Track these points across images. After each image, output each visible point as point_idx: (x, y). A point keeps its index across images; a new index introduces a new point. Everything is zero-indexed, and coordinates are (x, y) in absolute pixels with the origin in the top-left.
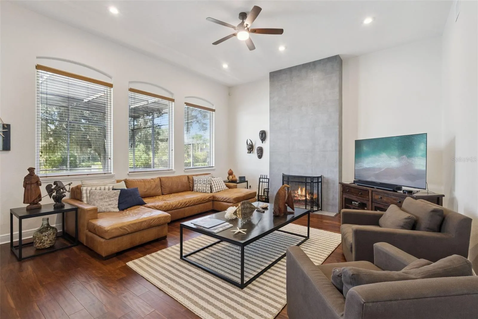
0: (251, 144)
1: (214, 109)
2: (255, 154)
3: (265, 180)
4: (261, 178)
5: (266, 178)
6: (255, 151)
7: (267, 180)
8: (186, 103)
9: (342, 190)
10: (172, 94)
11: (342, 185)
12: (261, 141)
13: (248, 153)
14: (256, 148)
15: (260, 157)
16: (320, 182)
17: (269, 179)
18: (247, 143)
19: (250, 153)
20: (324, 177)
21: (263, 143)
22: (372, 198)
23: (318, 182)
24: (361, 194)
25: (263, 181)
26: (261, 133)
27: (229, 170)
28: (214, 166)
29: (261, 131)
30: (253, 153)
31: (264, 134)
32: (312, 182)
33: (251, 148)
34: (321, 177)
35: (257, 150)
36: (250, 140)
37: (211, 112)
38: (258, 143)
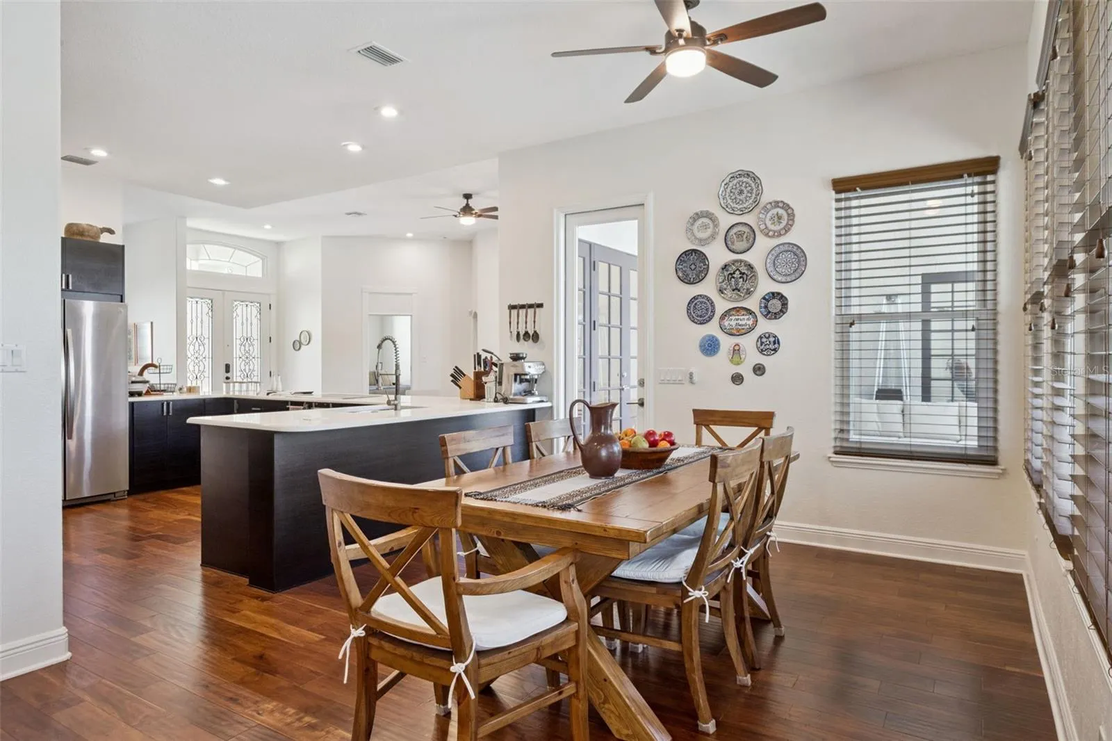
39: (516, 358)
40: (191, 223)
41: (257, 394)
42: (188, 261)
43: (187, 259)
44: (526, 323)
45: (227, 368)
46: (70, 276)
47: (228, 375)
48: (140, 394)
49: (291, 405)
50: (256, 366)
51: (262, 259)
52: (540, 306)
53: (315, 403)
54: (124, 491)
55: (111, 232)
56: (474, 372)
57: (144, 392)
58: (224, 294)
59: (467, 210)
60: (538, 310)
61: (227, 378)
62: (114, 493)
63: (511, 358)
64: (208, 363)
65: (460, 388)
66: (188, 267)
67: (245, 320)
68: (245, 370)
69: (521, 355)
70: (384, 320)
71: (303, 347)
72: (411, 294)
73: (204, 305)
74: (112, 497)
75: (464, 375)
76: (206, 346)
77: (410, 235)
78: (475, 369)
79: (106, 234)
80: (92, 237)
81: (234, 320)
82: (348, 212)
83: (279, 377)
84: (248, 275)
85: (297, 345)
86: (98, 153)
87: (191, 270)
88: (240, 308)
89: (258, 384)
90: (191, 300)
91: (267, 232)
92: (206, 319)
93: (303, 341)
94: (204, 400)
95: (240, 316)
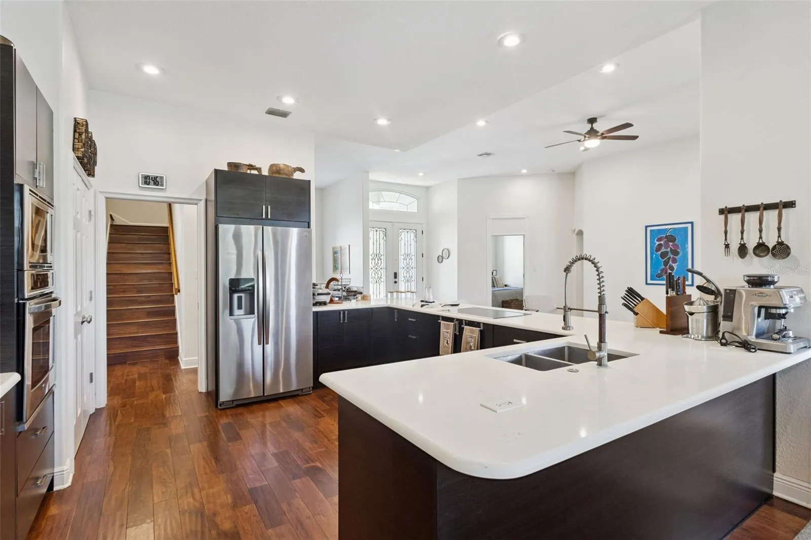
39: (758, 282)
40: (373, 176)
41: (413, 306)
42: (371, 203)
43: (370, 201)
44: (761, 231)
45: (396, 275)
46: (269, 207)
47: (396, 280)
48: (325, 303)
49: (442, 320)
50: (413, 274)
51: (417, 199)
52: (790, 205)
53: (465, 320)
54: (310, 388)
55: (302, 170)
56: (667, 298)
57: (328, 301)
58: (393, 225)
59: (592, 133)
60: (784, 211)
61: (396, 282)
62: (302, 389)
63: (748, 282)
64: (383, 271)
65: (636, 314)
66: (371, 207)
67: (407, 242)
68: (406, 276)
69: (769, 279)
70: (497, 240)
71: (444, 260)
72: (524, 218)
73: (381, 233)
74: (300, 393)
75: (642, 299)
76: (382, 260)
77: (524, 171)
78: (667, 293)
79: (298, 173)
80: (286, 175)
81: (400, 243)
82: (480, 153)
83: (431, 289)
84: (408, 211)
85: (440, 259)
86: (288, 101)
87: (372, 210)
88: (403, 234)
89: (414, 294)
90: (372, 229)
91: (420, 180)
92: (382, 241)
93: (444, 256)
94: (372, 309)
95: (403, 240)
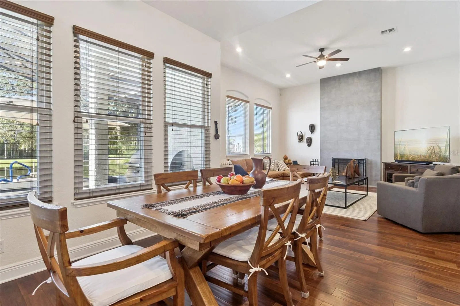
0: (301, 134)
1: (271, 107)
2: (305, 143)
3: (316, 163)
4: (312, 162)
5: (316, 161)
6: (305, 140)
7: (318, 163)
8: (255, 104)
9: (385, 168)
10: (247, 97)
11: (384, 164)
12: (310, 133)
13: (299, 142)
14: (307, 137)
15: (309, 145)
16: (365, 163)
17: (319, 162)
18: (298, 134)
19: (301, 142)
20: (367, 159)
21: (312, 134)
22: (410, 171)
23: (363, 163)
24: (401, 169)
25: (314, 164)
26: (311, 126)
27: (284, 155)
28: (271, 152)
29: (310, 125)
30: (302, 142)
31: (313, 127)
32: (359, 163)
33: (301, 139)
34: (366, 159)
35: (307, 139)
36: (301, 132)
37: (269, 110)
38: (307, 134)
